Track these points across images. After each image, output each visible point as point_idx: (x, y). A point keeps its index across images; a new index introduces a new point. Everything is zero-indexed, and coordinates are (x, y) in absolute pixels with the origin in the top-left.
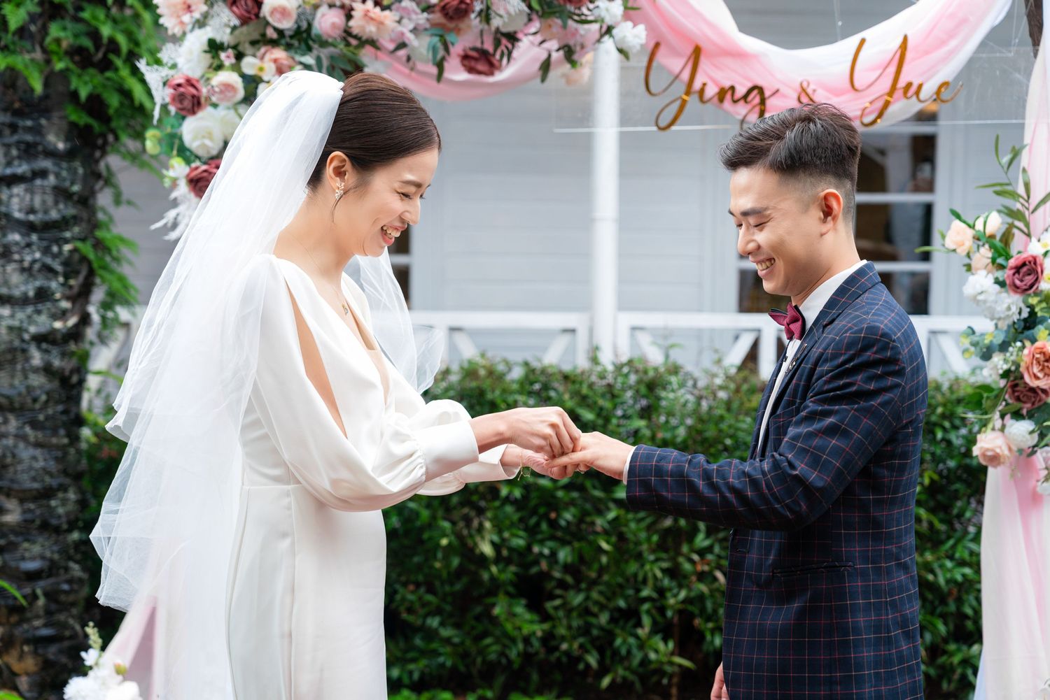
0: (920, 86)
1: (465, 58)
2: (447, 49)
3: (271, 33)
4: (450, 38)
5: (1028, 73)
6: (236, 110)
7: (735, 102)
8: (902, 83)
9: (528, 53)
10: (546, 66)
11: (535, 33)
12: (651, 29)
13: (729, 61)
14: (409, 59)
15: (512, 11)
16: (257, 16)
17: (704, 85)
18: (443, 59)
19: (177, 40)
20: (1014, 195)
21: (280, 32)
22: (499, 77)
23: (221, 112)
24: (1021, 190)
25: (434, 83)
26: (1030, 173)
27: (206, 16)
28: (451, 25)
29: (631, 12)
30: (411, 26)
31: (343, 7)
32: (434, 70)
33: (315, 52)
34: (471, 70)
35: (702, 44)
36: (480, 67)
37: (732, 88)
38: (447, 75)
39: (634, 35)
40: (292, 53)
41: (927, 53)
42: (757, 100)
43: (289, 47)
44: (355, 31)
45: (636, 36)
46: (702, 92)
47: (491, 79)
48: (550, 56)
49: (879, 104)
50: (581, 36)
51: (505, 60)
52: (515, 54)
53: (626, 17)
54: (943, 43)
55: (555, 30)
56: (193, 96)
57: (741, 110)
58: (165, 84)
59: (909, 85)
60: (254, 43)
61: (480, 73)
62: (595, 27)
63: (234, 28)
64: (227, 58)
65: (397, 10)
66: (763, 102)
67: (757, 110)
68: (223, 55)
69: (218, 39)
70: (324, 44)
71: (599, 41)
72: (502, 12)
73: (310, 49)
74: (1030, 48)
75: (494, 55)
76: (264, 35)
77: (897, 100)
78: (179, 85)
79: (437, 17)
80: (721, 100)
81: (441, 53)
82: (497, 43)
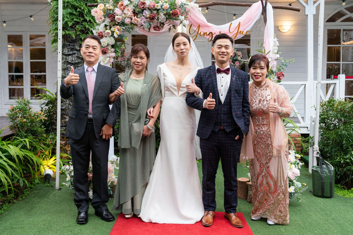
0: (243, 31)
1: (154, 27)
2: (151, 26)
3: (117, 23)
4: (151, 23)
5: (264, 29)
6: (110, 38)
7: (207, 35)
8: (239, 31)
9: (166, 27)
10: (170, 29)
11: (168, 23)
12: (190, 21)
13: (206, 28)
14: (143, 28)
15: (163, 18)
16: (114, 20)
17: (201, 32)
18: (150, 28)
19: (99, 25)
20: (262, 52)
21: (119, 23)
22: (161, 31)
23: (107, 38)
24: (264, 51)
25: (148, 33)
26: (265, 48)
27: (104, 20)
28: (151, 21)
29: (186, 18)
30: (143, 21)
31: (130, 18)
32: (148, 30)
33: (125, 27)
34: (155, 30)
35: (200, 24)
36: (157, 29)
37: (206, 33)
38: (150, 31)
39: (186, 22)
40: (121, 27)
41: (244, 25)
42: (211, 35)
43: (120, 26)
44: (133, 22)
45: (187, 22)
46: (200, 33)
47: (159, 32)
48: (171, 27)
49: (235, 35)
50: (177, 23)
51: (162, 28)
52: (164, 27)
53: (185, 19)
54: (247, 23)
55: (171, 22)
56: (102, 35)
57: (208, 37)
58: (96, 33)
59: (241, 31)
60: (114, 25)
61: (157, 30)
62: (179, 21)
63: (110, 22)
64: (108, 28)
65: (141, 19)
66: (212, 35)
67: (211, 37)
68: (107, 27)
69: (107, 24)
70: (127, 25)
71: (180, 24)
72: (161, 18)
73: (124, 26)
74: (264, 24)
75: (160, 27)
76: (115, 24)
77: (238, 35)
78: (99, 33)
79: (149, 20)
80: (204, 35)
81: (149, 27)
82: (160, 25)
